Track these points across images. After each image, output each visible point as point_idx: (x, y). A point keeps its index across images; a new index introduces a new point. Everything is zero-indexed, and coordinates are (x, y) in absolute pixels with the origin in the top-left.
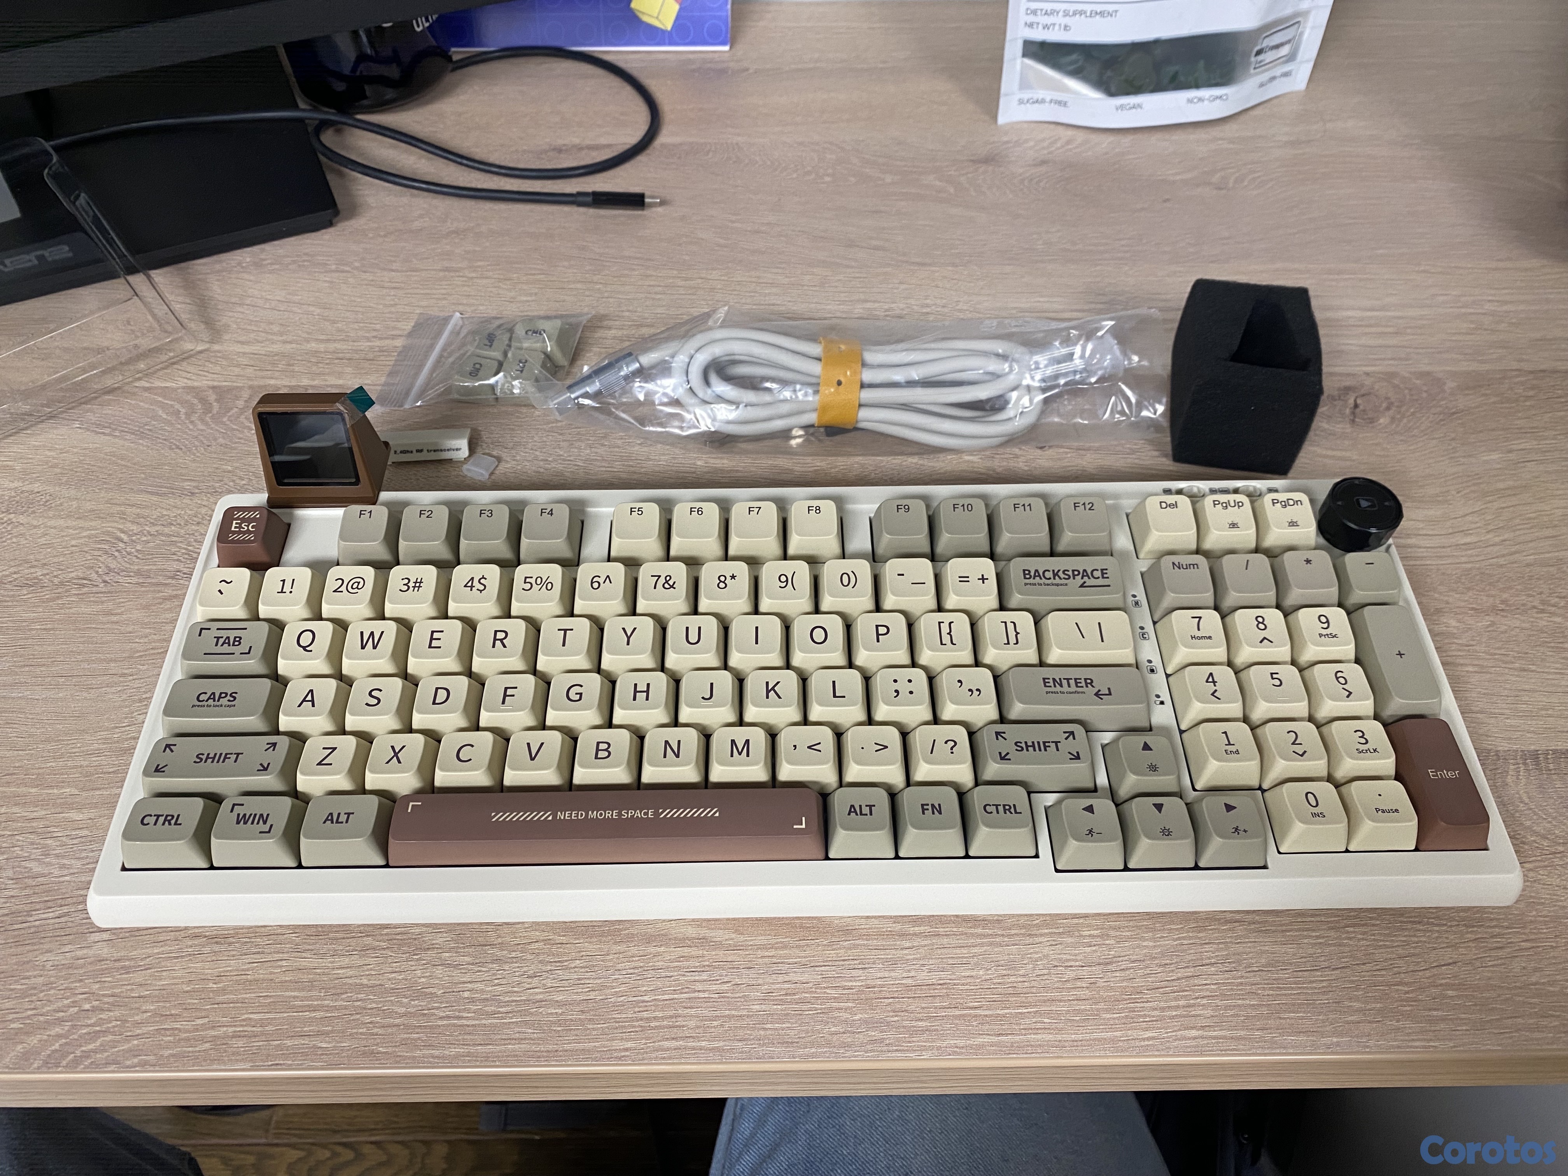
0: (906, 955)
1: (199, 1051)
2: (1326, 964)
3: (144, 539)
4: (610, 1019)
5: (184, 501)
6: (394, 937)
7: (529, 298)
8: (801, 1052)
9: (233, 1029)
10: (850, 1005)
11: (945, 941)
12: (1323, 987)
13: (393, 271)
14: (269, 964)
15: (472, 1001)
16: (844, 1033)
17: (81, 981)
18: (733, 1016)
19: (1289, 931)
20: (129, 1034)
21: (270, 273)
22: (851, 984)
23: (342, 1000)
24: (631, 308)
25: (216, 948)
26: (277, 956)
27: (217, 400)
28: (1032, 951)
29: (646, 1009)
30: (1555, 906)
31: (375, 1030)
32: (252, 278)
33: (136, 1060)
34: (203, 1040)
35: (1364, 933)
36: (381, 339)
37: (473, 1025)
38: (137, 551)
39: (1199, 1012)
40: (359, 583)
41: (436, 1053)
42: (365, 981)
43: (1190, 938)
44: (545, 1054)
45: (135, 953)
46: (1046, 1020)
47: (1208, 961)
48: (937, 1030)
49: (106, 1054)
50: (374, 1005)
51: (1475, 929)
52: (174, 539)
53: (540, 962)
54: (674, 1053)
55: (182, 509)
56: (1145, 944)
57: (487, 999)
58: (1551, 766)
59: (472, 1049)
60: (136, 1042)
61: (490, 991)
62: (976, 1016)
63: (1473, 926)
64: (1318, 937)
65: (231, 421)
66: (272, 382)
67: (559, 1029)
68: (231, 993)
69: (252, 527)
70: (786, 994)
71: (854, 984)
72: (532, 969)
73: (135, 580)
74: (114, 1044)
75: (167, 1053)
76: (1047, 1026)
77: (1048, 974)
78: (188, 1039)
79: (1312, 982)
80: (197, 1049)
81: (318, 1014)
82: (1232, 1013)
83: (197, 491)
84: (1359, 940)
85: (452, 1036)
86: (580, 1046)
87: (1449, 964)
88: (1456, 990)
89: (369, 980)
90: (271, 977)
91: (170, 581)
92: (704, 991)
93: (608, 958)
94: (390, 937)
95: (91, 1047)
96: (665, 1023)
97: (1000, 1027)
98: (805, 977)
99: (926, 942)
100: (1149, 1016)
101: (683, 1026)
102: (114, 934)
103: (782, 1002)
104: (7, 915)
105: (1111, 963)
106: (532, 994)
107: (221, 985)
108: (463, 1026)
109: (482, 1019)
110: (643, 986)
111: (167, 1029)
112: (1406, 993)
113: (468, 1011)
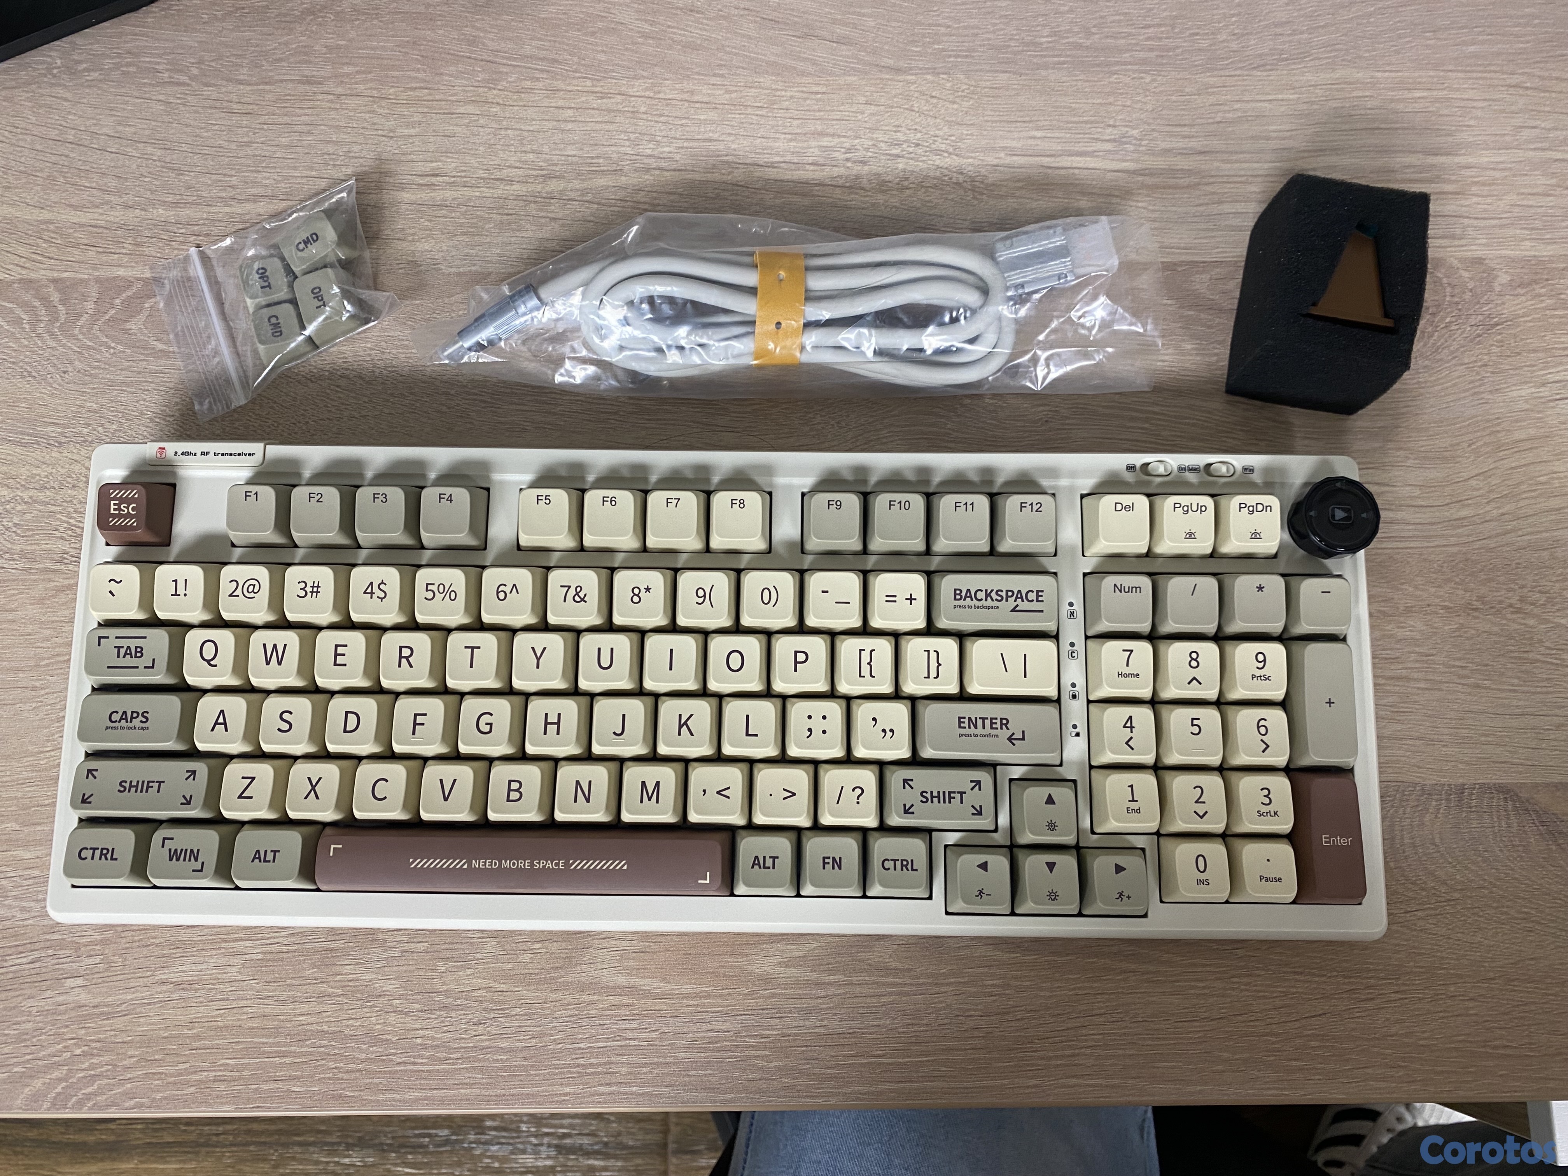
0: (821, 1004)
1: (187, 1094)
2: (1206, 1015)
3: (19, 508)
4: (552, 1065)
5: (53, 454)
6: (347, 983)
7: (412, 132)
8: (721, 1097)
9: (214, 1074)
10: (767, 1053)
12: (1198, 1038)
13: (240, 82)
14: (235, 1011)
15: (425, 1047)
17: (67, 1026)
18: (661, 1063)
19: (1178, 981)
20: (121, 1078)
21: (89, 86)
22: (768, 1032)
23: (307, 1046)
24: (535, 147)
25: (184, 994)
26: (242, 1003)
27: (63, 302)
28: (936, 1000)
29: (581, 1056)
30: (1434, 956)
31: (340, 1075)
32: (68, 95)
33: (132, 1103)
34: (189, 1084)
35: (1249, 984)
36: (240, 201)
37: (427, 1071)
38: (16, 525)
39: (1081, 1062)
41: (397, 1097)
42: (326, 1028)
44: (494, 1098)
45: (110, 999)
47: (1098, 1012)
49: (105, 1097)
50: (337, 1051)
51: (1352, 980)
52: (53, 508)
53: (484, 1009)
54: (608, 1097)
55: (53, 466)
56: (1042, 994)
57: (438, 1046)
58: (1474, 803)
59: (429, 1093)
60: (129, 1086)
61: (441, 1038)
62: (880, 1064)
63: (1351, 977)
64: (1204, 988)
65: (83, 334)
66: (121, 272)
67: (505, 1074)
70: (709, 1043)
71: (771, 1032)
72: (477, 1016)
74: (110, 1087)
75: (159, 1096)
76: (943, 1074)
77: (950, 1023)
78: (175, 1084)
79: (1189, 1033)
80: (185, 1092)
81: (288, 1060)
82: (1110, 1062)
83: (63, 440)
84: (1242, 991)
85: (409, 1081)
86: (523, 1091)
87: (1320, 1015)
89: (329, 1027)
90: (238, 1023)
91: (58, 566)
92: (634, 1039)
93: (545, 1006)
94: (343, 984)
95: (90, 1090)
96: (600, 1069)
97: (900, 1075)
98: (727, 1026)
99: (839, 992)
101: (617, 1073)
102: (87, 980)
103: (706, 1050)
105: (1007, 1013)
106: (478, 1041)
107: (195, 1031)
108: (419, 1071)
109: (435, 1065)
110: (579, 1033)
111: (154, 1074)
112: (1273, 1043)
113: (422, 1057)
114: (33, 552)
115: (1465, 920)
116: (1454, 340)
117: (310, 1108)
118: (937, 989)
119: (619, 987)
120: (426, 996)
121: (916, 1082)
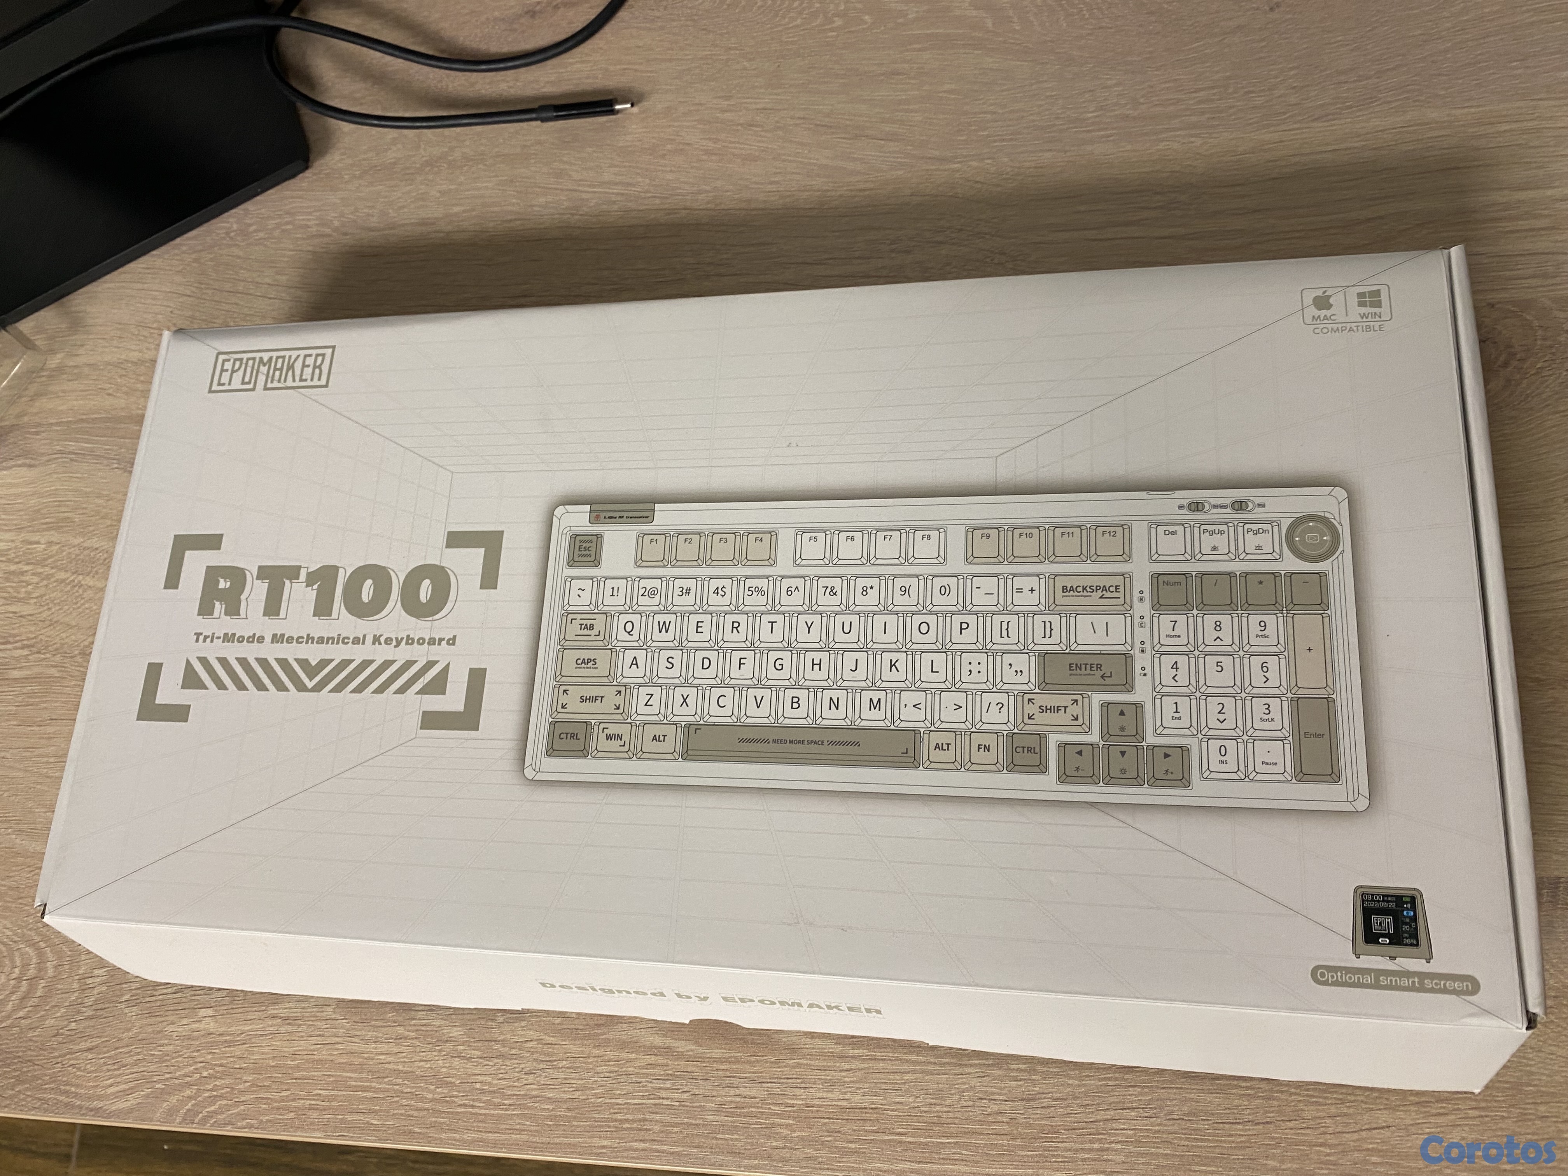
0: (845, 1077)
1: (287, 1119)
2: (1250, 1118)
4: (592, 1118)
8: (746, 1162)
9: (309, 1102)
10: (791, 1122)
11: (881, 1065)
12: (1241, 1142)
14: (329, 1046)
15: (483, 1092)
16: (783, 1148)
17: (198, 1051)
18: (691, 1124)
20: (237, 1100)
21: (257, 245)
22: (792, 1102)
23: (385, 1083)
25: (290, 1028)
26: (335, 1040)
28: (960, 1081)
29: (618, 1111)
30: (1521, 1071)
31: (411, 1113)
32: (240, 253)
33: (244, 1123)
34: (289, 1110)
37: (485, 1114)
39: (1110, 1157)
41: (457, 1136)
42: (401, 1067)
43: (1116, 1079)
44: (540, 1145)
45: (232, 1029)
46: (964, 1152)
47: (1130, 1105)
48: (865, 1153)
49: (224, 1116)
50: (409, 1090)
53: (535, 1060)
54: (642, 1154)
56: (1070, 1082)
57: (494, 1092)
59: (485, 1136)
60: (242, 1107)
61: (496, 1084)
62: (900, 1142)
64: (1248, 1088)
67: (551, 1123)
68: (305, 1070)
70: (736, 1107)
71: (796, 1102)
72: (529, 1066)
74: (228, 1108)
75: (265, 1119)
76: (965, 1157)
77: (973, 1106)
78: (278, 1109)
79: (1231, 1136)
80: (285, 1117)
81: (369, 1095)
82: (1142, 1160)
85: (468, 1122)
86: (565, 1140)
87: (1383, 1128)
88: (1380, 1156)
89: (404, 1067)
90: (331, 1058)
92: (668, 1099)
93: (590, 1060)
95: (212, 1108)
96: (635, 1125)
97: (921, 1155)
98: (753, 1092)
99: (863, 1066)
100: (1063, 1157)
101: (650, 1130)
103: (731, 1115)
104: (139, 988)
105: (1034, 1099)
106: (528, 1090)
107: (296, 1063)
108: (476, 1114)
109: (490, 1109)
110: (618, 1089)
111: (263, 1098)
112: (1328, 1155)
113: (480, 1101)
115: (1559, 1032)
116: (1547, 387)
117: (385, 1140)
118: (961, 1070)
119: (655, 1047)
120: (486, 1043)
121: (938, 1164)
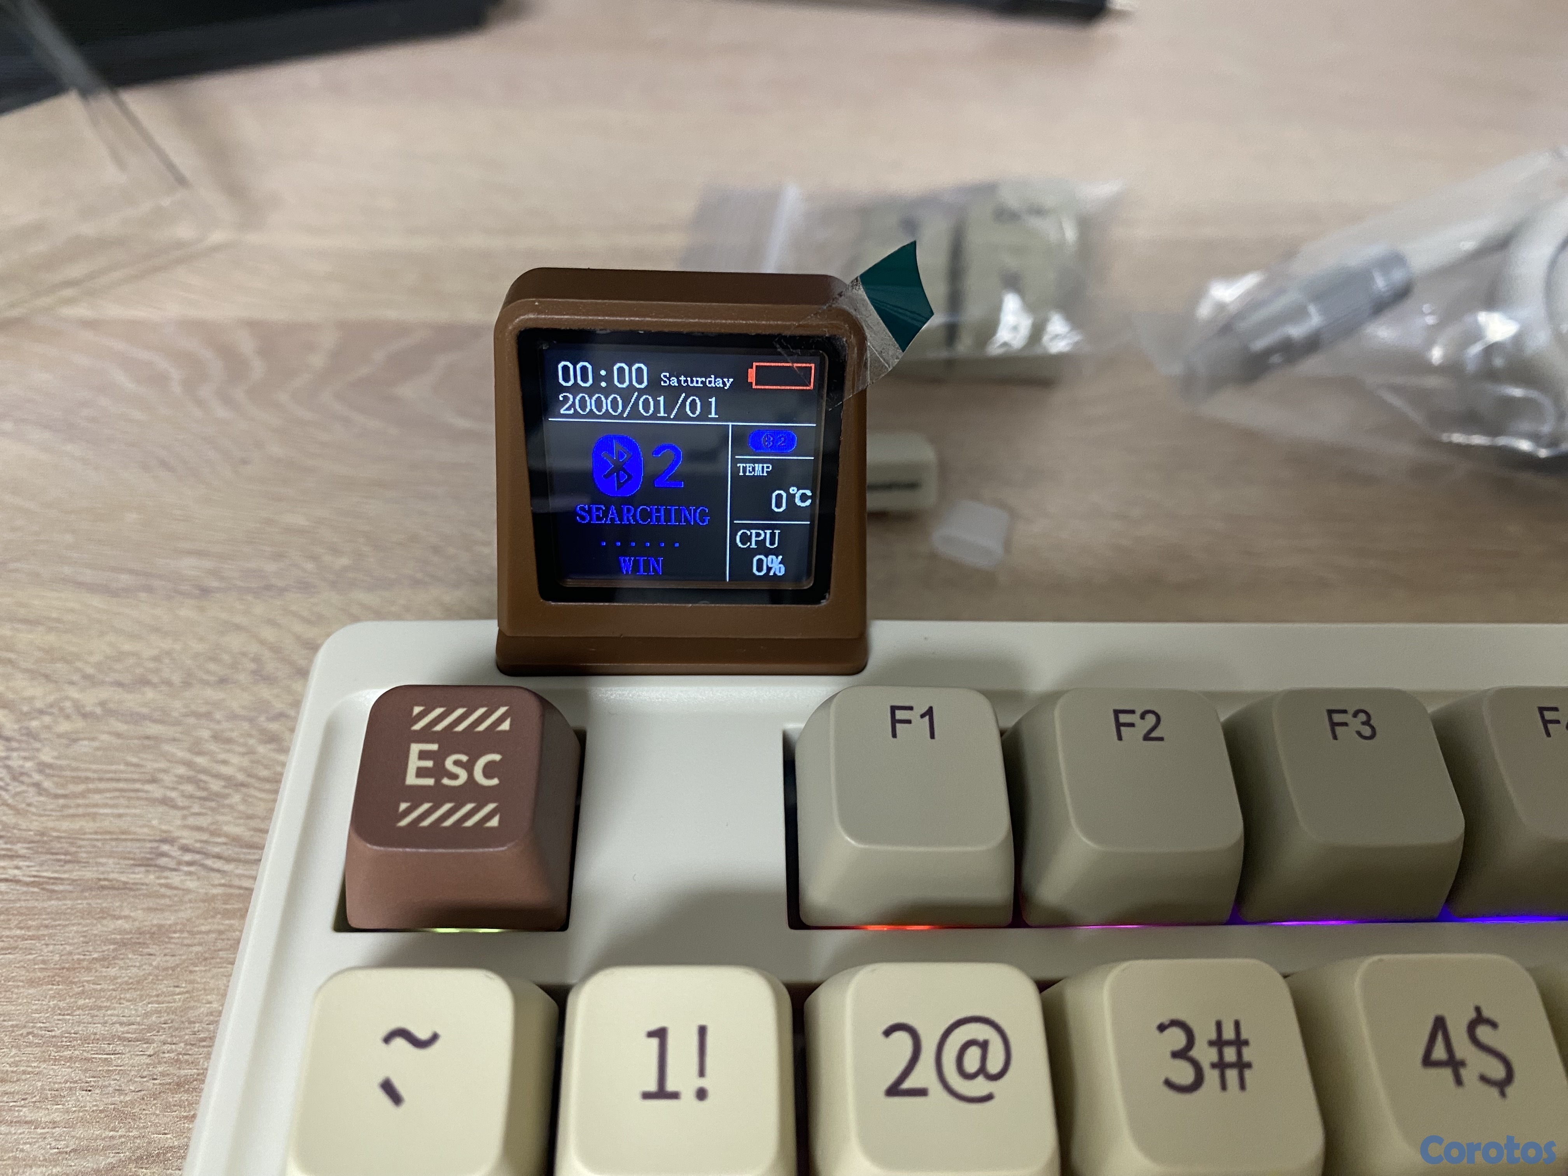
3: (64, 727)
5: (182, 613)
27: (260, 354)
32: (326, 112)
38: (42, 767)
40: (984, 1046)
52: (154, 729)
69: (489, 771)
73: (25, 870)
83: (215, 584)
91: (139, 875)
114: (73, 838)
